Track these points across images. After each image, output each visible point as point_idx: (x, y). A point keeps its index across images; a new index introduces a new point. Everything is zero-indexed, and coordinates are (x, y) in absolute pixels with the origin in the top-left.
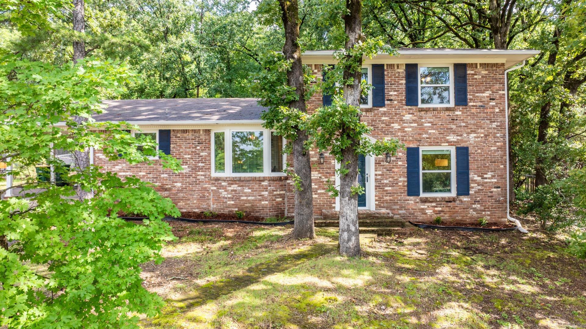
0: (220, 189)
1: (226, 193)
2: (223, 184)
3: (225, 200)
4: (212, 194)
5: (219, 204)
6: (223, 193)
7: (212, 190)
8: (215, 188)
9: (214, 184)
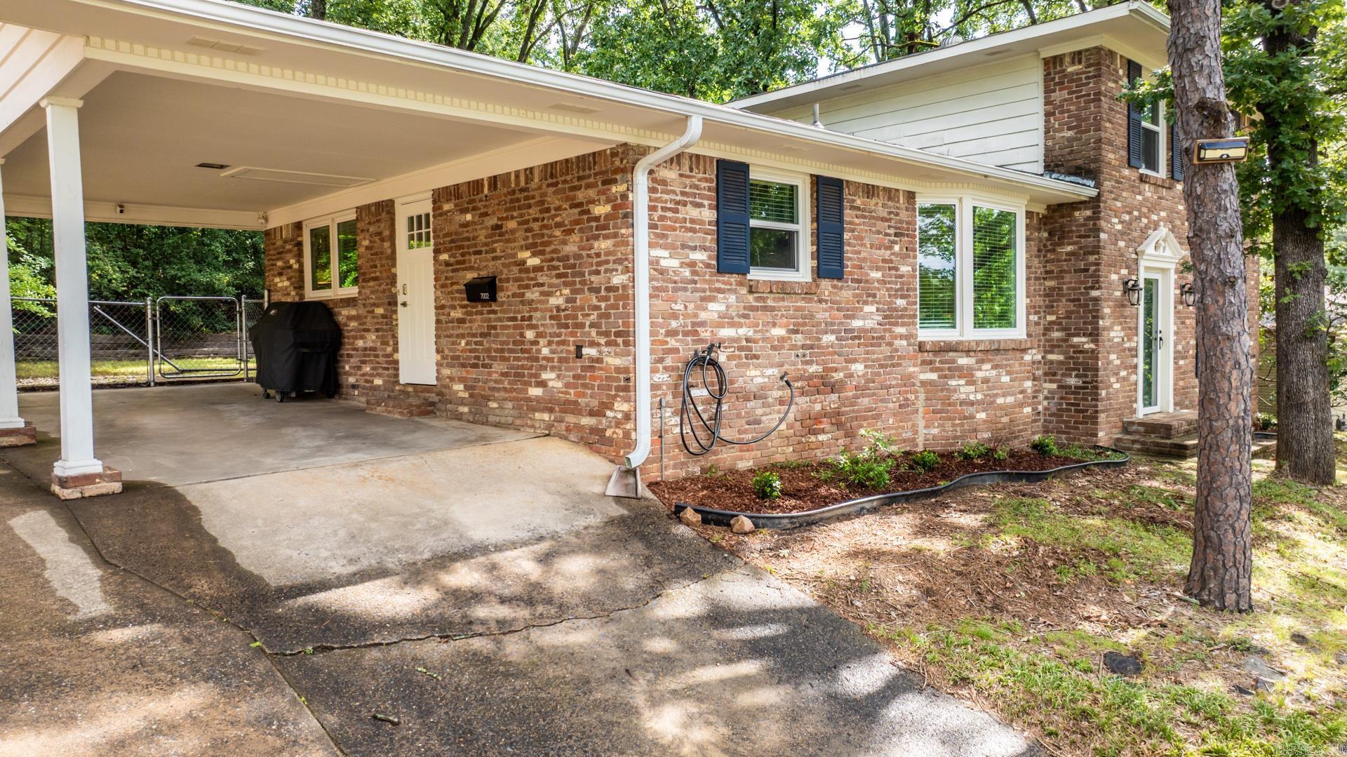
0: (952, 377)
1: (972, 388)
2: (963, 361)
3: (969, 410)
4: (922, 396)
5: (948, 424)
6: (962, 389)
7: (923, 383)
8: (933, 376)
9: (931, 362)
